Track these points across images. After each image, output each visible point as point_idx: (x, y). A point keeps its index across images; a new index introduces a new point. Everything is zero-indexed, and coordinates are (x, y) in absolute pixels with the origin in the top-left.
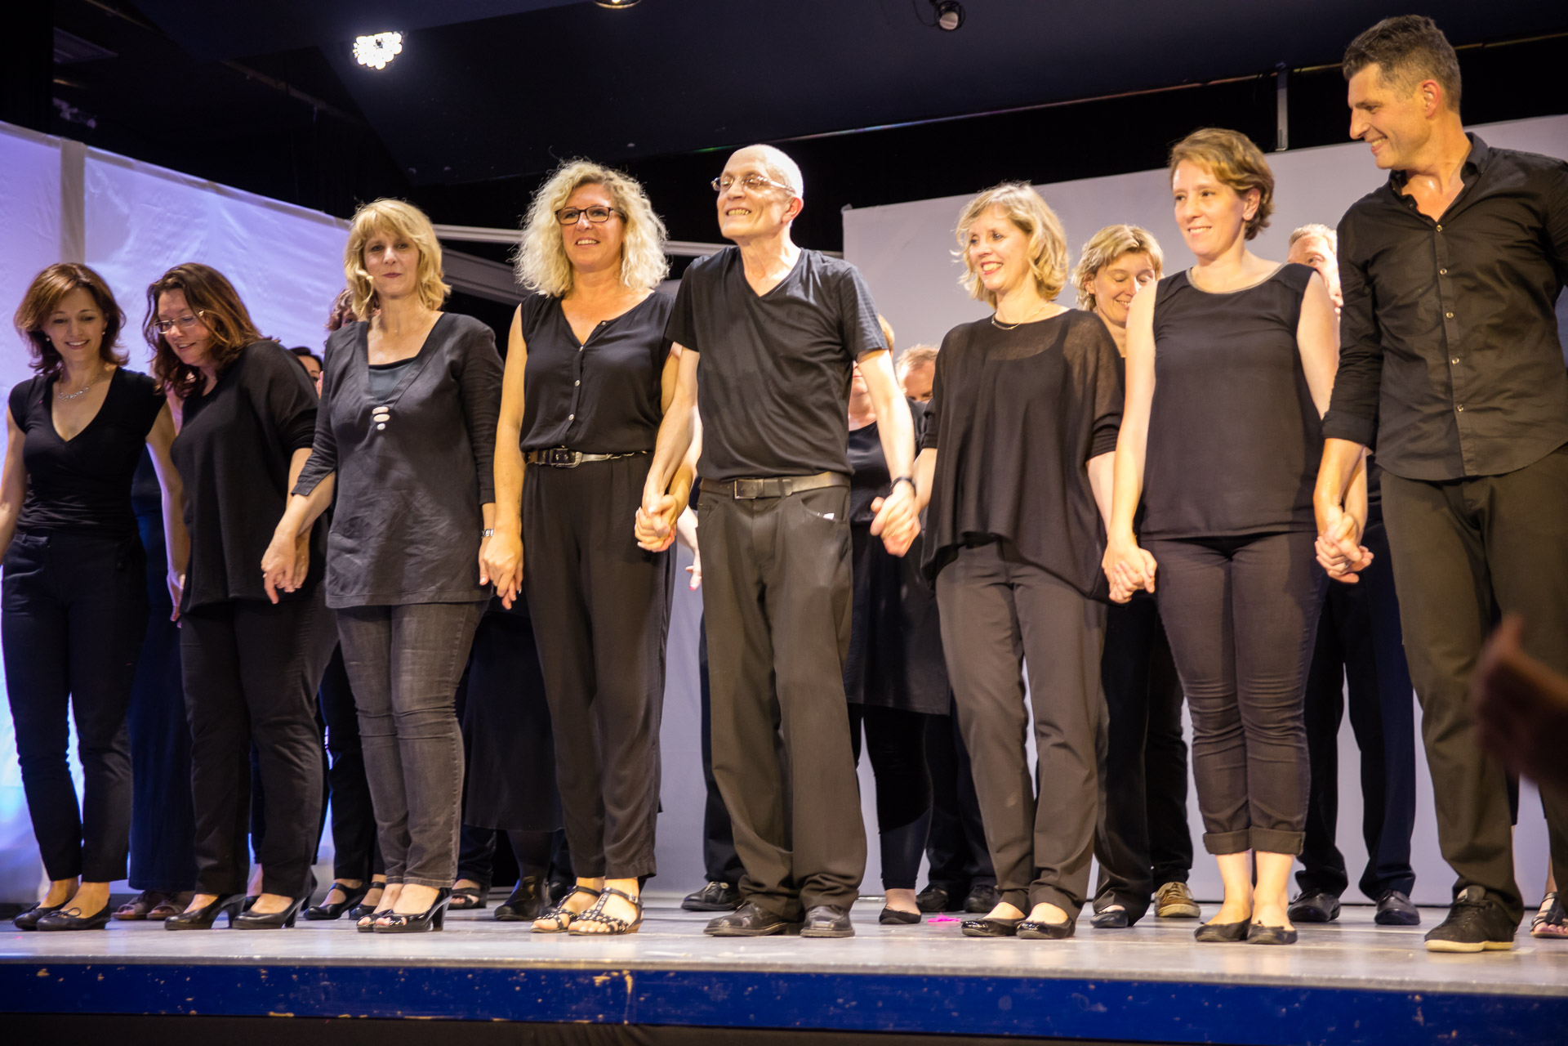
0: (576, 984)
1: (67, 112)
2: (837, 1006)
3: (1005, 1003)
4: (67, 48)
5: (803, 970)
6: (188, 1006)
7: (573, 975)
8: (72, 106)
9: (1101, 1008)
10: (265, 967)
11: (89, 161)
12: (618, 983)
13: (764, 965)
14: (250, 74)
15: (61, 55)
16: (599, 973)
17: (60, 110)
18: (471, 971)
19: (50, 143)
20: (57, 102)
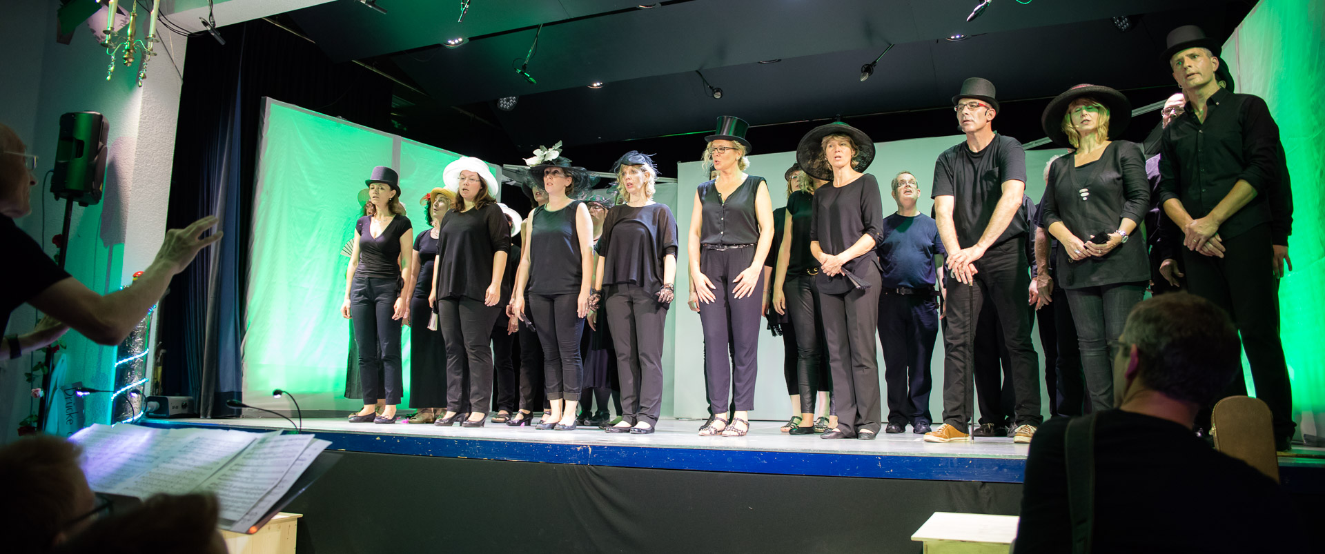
0: (570, 450)
1: (396, 125)
2: (667, 460)
3: (730, 460)
4: (397, 102)
5: (655, 447)
6: (430, 453)
7: (569, 446)
8: (399, 123)
9: (765, 462)
10: (457, 440)
11: (402, 142)
12: (586, 450)
13: (640, 444)
14: (461, 111)
15: (394, 105)
16: (579, 446)
17: (393, 124)
18: (532, 444)
19: (389, 136)
20: (393, 121)
